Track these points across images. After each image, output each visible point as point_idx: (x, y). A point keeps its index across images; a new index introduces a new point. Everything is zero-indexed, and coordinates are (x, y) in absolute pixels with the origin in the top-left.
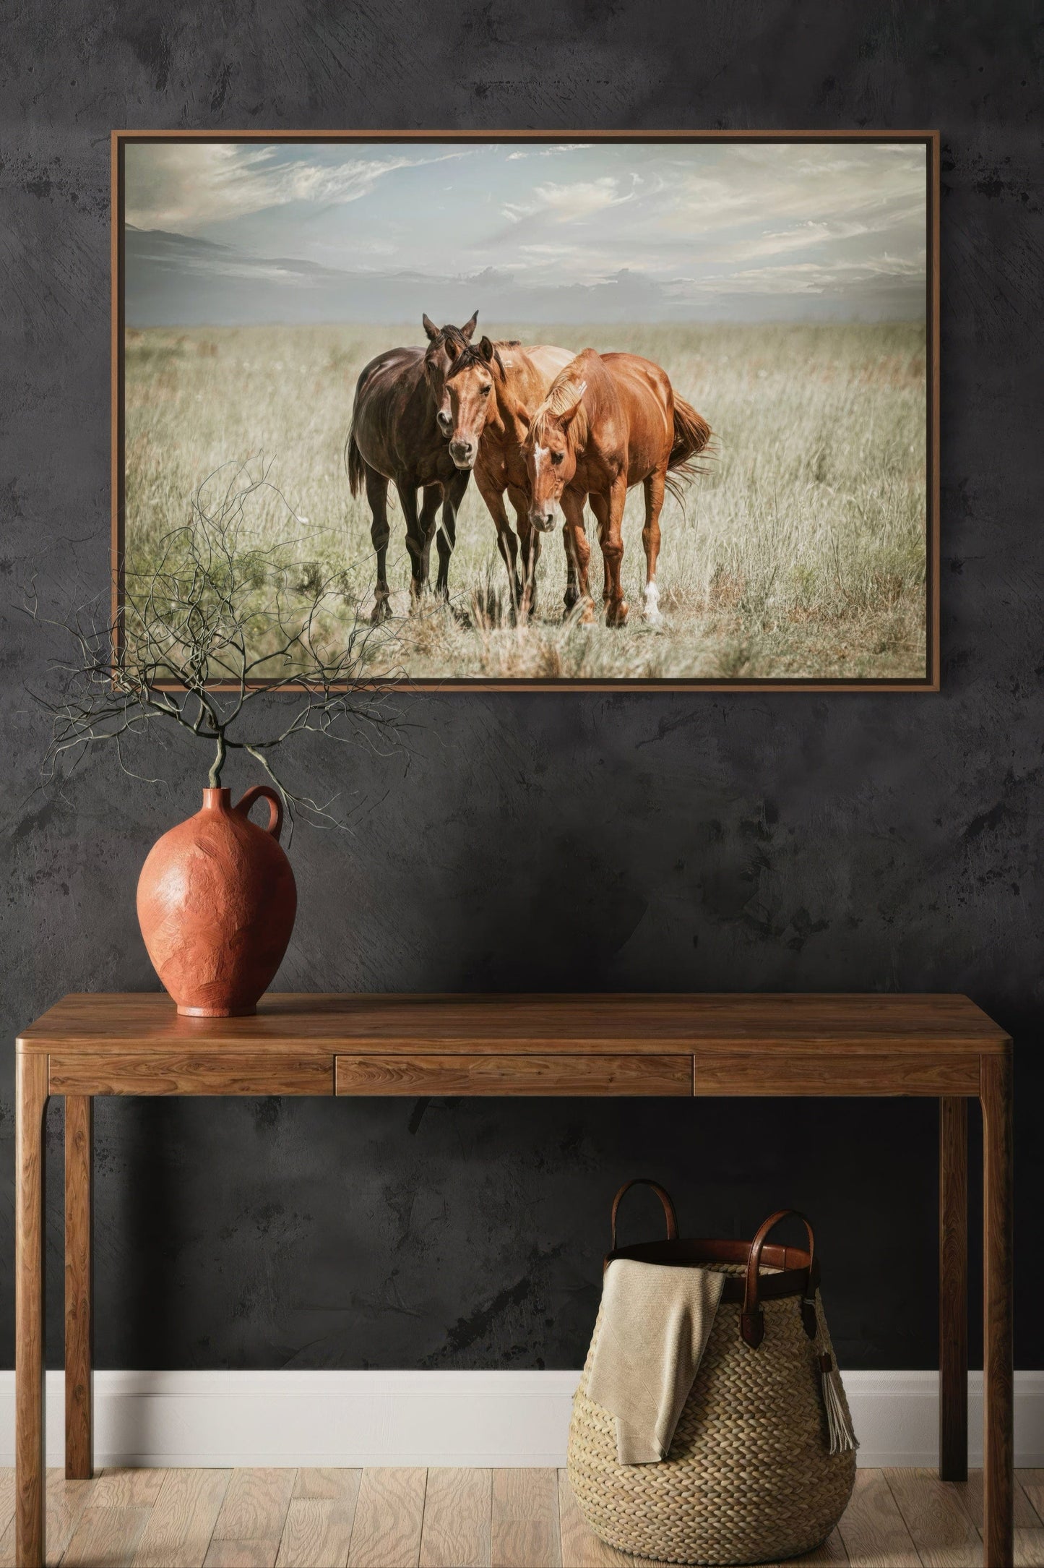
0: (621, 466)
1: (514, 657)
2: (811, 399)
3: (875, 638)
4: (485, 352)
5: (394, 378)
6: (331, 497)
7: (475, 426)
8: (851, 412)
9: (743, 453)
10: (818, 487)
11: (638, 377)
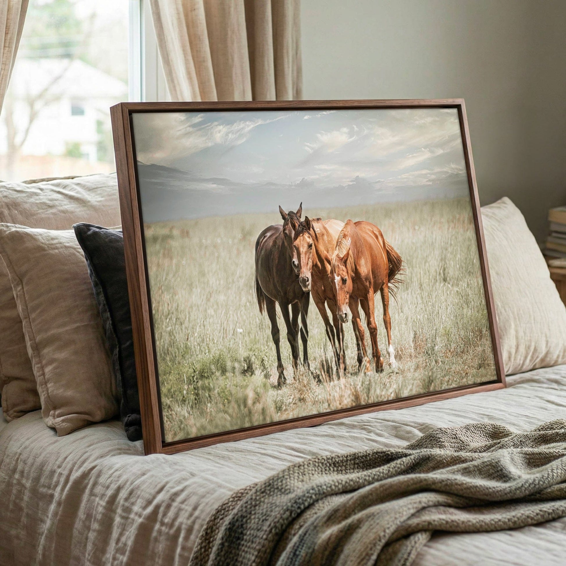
0: (370, 283)
1: (341, 396)
2: (436, 239)
3: (477, 362)
4: (307, 225)
5: (271, 243)
6: (251, 315)
7: (308, 267)
8: (451, 245)
9: (415, 270)
10: (445, 284)
11: (370, 233)
